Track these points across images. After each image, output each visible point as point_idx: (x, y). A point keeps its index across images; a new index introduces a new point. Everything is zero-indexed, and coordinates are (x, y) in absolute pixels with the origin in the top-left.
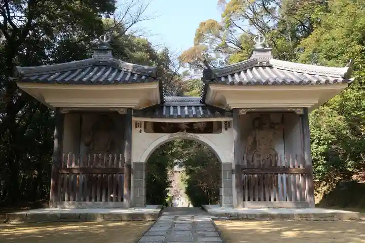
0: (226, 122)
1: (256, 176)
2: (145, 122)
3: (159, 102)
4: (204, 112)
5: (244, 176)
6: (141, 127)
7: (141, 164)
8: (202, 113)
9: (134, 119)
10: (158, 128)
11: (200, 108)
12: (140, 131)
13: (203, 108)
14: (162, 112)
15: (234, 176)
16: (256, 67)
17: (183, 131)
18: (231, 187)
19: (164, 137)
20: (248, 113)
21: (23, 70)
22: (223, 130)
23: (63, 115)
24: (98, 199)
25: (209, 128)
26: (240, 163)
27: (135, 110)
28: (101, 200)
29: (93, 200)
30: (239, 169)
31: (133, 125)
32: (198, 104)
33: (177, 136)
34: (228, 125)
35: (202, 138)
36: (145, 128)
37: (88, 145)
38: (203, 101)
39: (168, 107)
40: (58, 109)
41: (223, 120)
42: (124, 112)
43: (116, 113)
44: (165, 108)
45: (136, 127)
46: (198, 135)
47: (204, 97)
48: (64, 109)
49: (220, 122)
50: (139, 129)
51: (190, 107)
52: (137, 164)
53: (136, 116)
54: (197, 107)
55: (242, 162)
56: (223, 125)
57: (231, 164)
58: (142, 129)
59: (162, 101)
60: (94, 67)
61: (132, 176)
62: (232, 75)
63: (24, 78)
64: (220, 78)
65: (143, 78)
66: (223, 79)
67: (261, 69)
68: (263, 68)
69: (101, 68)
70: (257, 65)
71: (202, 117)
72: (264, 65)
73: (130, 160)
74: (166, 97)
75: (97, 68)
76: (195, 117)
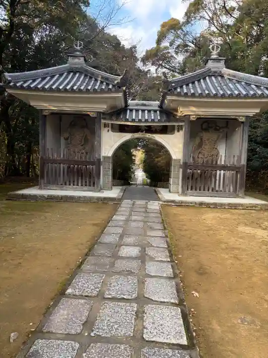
0: (178, 126)
1: (199, 171)
2: (112, 124)
3: (123, 105)
4: (160, 117)
5: (189, 171)
6: (108, 127)
7: (108, 157)
8: (159, 118)
9: (103, 121)
10: (122, 129)
11: (158, 112)
12: (108, 131)
13: (160, 111)
14: (126, 116)
15: (181, 170)
16: (209, 76)
17: (142, 132)
18: (179, 178)
19: (127, 136)
20: (198, 118)
21: (10, 76)
22: (176, 131)
23: (45, 116)
24: (75, 183)
25: (164, 130)
26: (187, 161)
27: (103, 113)
28: (78, 185)
29: (72, 184)
30: (185, 166)
31: (102, 126)
32: (157, 108)
33: (137, 135)
34: (180, 128)
35: (158, 138)
36: (112, 128)
37: (66, 139)
38: (161, 106)
39: (131, 110)
41: (176, 124)
42: (94, 115)
43: (88, 115)
44: (128, 111)
45: (105, 127)
46: (154, 135)
47: (162, 102)
48: (46, 111)
49: (174, 126)
50: (106, 129)
51: (149, 111)
52: (104, 157)
53: (104, 119)
54: (155, 111)
55: (189, 160)
56: (176, 128)
57: (180, 160)
58: (110, 129)
59: (126, 105)
60: (69, 73)
61: (101, 167)
62: (187, 85)
63: (12, 84)
64: (176, 89)
65: (110, 87)
66: (179, 90)
67: (213, 78)
68: (216, 77)
69: (75, 74)
70: (210, 74)
71: (159, 121)
72: (216, 75)
73: (100, 155)
74: (130, 102)
75: (72, 74)
76: (153, 121)
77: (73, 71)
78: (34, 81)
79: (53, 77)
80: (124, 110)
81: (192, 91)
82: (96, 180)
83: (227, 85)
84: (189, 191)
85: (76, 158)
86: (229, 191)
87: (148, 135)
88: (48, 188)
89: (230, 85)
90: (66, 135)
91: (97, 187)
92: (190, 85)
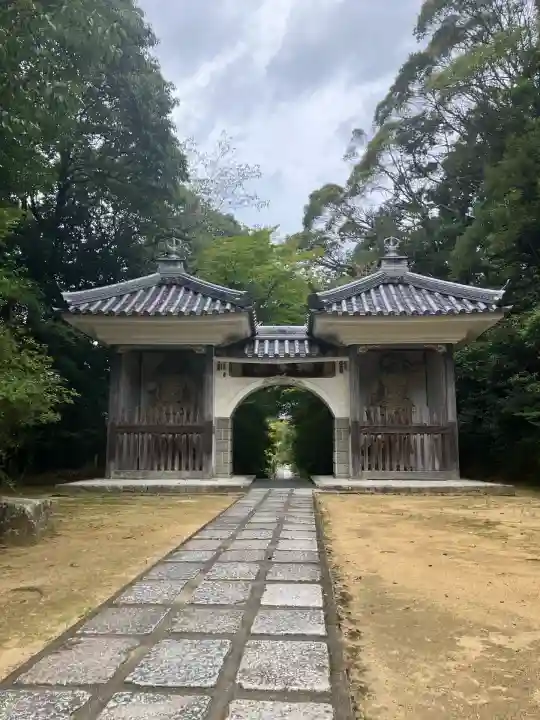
0: (341, 363)
1: (380, 437)
2: (231, 364)
3: (249, 334)
4: (310, 350)
5: (363, 437)
6: (224, 368)
7: (224, 420)
8: (307, 351)
9: (216, 359)
10: (248, 371)
11: (306, 342)
12: (224, 375)
13: (309, 341)
14: (253, 350)
16: (384, 284)
17: (281, 374)
18: (347, 452)
19: (256, 383)
20: (370, 350)
21: (69, 297)
22: (338, 372)
23: (120, 354)
24: (169, 466)
25: (318, 371)
26: (358, 419)
27: (217, 348)
28: (173, 469)
29: (163, 468)
30: (355, 428)
31: (215, 367)
32: (304, 336)
33: (274, 381)
34: (343, 366)
35: (309, 384)
36: (231, 370)
38: (310, 333)
39: (262, 341)
40: (114, 347)
41: (337, 360)
42: (203, 351)
43: (192, 351)
44: (257, 342)
45: (219, 369)
46: (302, 380)
47: (311, 327)
48: (122, 348)
49: (334, 363)
50: (222, 372)
51: (292, 341)
52: (220, 420)
53: (217, 356)
54: (301, 341)
55: (361, 417)
56: (337, 366)
57: (347, 420)
58: (227, 372)
59: (254, 333)
60: (160, 286)
61: (213, 436)
62: (349, 299)
63: (71, 308)
64: (330, 306)
65: (228, 306)
66: (334, 308)
67: (391, 287)
68: (395, 285)
69: (169, 286)
70: (386, 281)
71: (308, 356)
72: (396, 281)
73: (210, 416)
74: (259, 327)
75: (164, 288)
76: (297, 356)
77: (166, 283)
78: (105, 301)
79: (134, 293)
80: (250, 341)
81: (356, 309)
82: (205, 458)
83: (412, 299)
84: (366, 471)
85: (171, 421)
86: (434, 468)
87: (291, 380)
88: (122, 476)
89: (417, 297)
90: (152, 386)
91: (207, 471)
92: (354, 299)
